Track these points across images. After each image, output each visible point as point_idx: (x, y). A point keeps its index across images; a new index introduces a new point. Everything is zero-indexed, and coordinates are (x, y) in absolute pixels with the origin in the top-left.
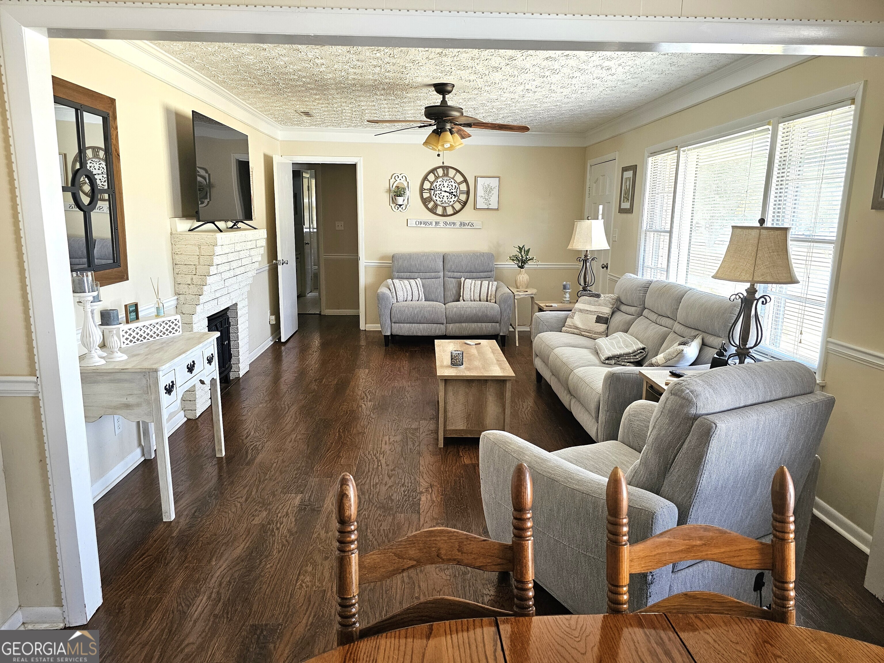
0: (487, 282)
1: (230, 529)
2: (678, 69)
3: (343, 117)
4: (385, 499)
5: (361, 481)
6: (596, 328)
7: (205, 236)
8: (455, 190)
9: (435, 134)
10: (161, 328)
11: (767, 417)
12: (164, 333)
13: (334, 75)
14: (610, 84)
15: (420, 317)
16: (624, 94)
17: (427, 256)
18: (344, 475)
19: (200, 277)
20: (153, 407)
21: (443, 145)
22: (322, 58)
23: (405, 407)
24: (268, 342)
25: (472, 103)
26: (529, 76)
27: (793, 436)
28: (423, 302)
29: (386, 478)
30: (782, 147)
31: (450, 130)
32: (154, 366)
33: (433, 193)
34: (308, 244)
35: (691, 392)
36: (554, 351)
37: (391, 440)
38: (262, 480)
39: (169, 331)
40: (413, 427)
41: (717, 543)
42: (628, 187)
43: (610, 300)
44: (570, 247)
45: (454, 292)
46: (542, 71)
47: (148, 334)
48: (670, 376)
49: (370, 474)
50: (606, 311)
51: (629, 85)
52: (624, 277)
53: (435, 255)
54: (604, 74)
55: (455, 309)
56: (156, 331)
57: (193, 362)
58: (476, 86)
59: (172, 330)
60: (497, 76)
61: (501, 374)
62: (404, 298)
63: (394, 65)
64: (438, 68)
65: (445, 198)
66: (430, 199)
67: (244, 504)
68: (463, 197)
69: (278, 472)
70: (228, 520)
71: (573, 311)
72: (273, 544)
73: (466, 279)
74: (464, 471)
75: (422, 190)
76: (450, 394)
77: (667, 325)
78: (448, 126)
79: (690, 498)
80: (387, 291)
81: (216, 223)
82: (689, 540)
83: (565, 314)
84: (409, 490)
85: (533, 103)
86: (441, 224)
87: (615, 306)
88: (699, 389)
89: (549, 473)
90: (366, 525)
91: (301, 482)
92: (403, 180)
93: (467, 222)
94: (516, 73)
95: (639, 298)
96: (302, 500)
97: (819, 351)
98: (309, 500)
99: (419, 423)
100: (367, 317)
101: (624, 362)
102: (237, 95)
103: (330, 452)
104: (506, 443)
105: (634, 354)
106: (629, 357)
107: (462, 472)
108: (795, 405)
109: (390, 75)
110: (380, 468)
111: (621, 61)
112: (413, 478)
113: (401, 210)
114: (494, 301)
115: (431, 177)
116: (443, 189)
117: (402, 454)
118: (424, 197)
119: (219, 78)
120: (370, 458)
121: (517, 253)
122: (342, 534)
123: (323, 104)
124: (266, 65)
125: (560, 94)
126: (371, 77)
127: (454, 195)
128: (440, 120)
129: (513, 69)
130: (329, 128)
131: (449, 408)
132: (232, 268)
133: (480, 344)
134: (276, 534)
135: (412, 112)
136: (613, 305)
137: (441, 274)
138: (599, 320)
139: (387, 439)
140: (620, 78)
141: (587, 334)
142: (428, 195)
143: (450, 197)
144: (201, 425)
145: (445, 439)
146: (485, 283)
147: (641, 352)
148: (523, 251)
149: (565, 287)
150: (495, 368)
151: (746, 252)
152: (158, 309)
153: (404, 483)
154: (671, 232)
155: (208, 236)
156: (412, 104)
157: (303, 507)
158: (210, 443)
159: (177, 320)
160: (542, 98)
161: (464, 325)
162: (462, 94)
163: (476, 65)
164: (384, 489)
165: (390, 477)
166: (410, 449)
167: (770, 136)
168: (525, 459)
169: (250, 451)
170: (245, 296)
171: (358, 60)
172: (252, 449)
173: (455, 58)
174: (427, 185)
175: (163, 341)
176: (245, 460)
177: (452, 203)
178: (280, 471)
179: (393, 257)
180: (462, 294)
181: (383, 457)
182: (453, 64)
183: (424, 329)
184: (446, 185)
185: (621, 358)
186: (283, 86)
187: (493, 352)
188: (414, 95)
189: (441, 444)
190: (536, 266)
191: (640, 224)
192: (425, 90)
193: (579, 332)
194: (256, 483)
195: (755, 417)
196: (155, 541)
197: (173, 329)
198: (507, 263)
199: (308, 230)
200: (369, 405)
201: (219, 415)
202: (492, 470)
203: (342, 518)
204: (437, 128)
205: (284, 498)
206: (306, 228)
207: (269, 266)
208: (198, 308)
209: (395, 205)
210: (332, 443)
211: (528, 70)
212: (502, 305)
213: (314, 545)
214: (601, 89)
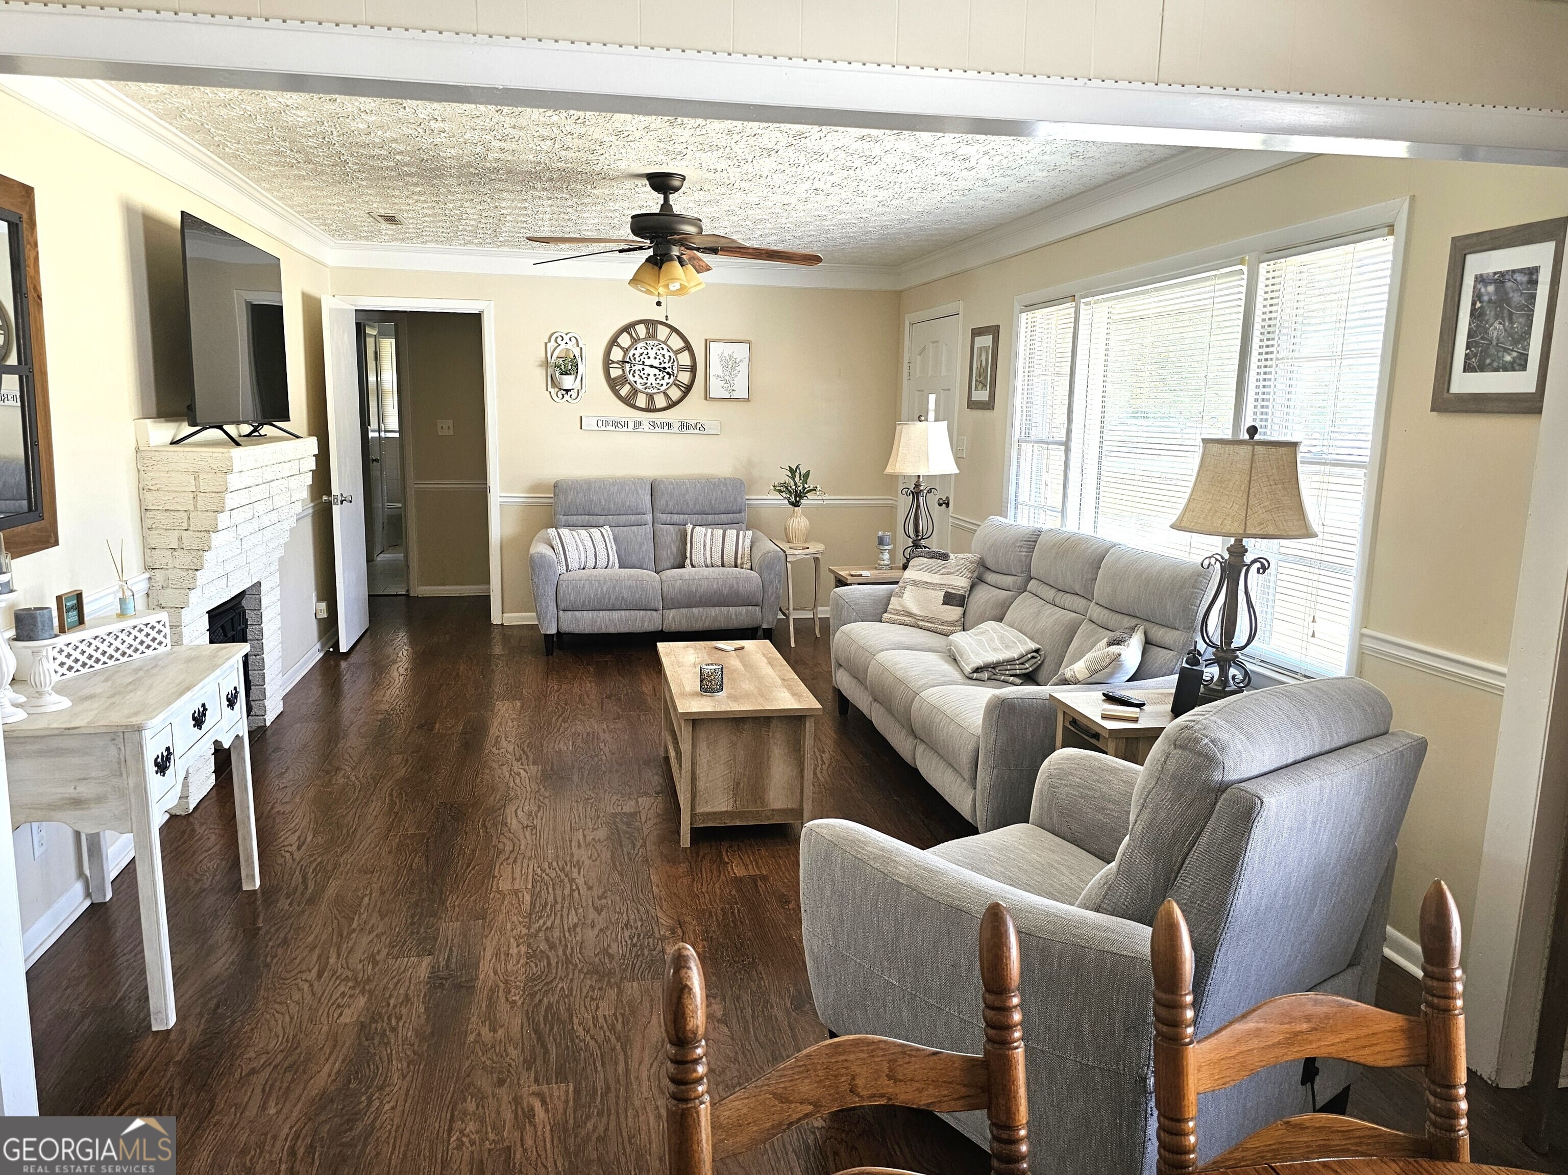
0: (735, 532)
1: (294, 1036)
2: (1083, 163)
3: (461, 227)
4: (596, 956)
5: (545, 923)
6: (944, 614)
7: (207, 454)
8: (670, 365)
9: (651, 265)
10: (129, 640)
11: (1335, 779)
12: (136, 650)
13: (461, 152)
14: (961, 184)
15: (613, 597)
16: (981, 203)
17: (621, 484)
18: (679, 949)
19: (198, 534)
20: (133, 801)
21: (667, 286)
22: (443, 120)
23: (605, 772)
24: (313, 654)
25: (711, 209)
26: (825, 166)
27: (1369, 809)
28: (616, 571)
29: (592, 914)
30: (1265, 303)
31: (679, 257)
32: (135, 720)
33: (628, 369)
34: (377, 460)
35: (1212, 741)
36: (878, 657)
37: (589, 838)
38: (345, 933)
39: (145, 645)
40: (626, 809)
41: (1336, 1025)
42: (984, 363)
43: (967, 563)
44: (889, 470)
45: (674, 550)
46: (850, 158)
47: (104, 653)
48: (1104, 700)
49: (559, 907)
50: (960, 583)
51: (994, 187)
52: (987, 523)
53: (638, 482)
54: (955, 167)
55: (679, 582)
56: (120, 646)
57: (203, 705)
58: (726, 180)
59: (151, 643)
60: (767, 165)
61: (796, 706)
62: (580, 562)
63: (580, 137)
64: (661, 145)
65: (652, 379)
66: (623, 380)
67: (316, 984)
68: (685, 377)
69: (375, 915)
70: (287, 1019)
71: (901, 584)
72: (390, 1061)
73: (695, 526)
74: (737, 891)
75: (607, 363)
76: (703, 746)
77: (1074, 608)
78: (675, 251)
79: (1215, 931)
80: (548, 552)
81: (225, 427)
82: (1290, 1023)
83: (887, 590)
84: (639, 935)
85: (820, 213)
86: (646, 426)
87: (975, 575)
88: (1224, 736)
89: (949, 896)
90: (569, 1010)
91: (426, 932)
92: (572, 345)
93: (693, 423)
94: (802, 161)
95: (1020, 561)
96: (433, 967)
97: (1346, 650)
98: (447, 967)
99: (637, 802)
100: (505, 600)
101: (1005, 675)
102: (258, 181)
103: (473, 869)
104: (855, 842)
105: (1021, 661)
106: (1013, 667)
107: (733, 892)
108: (1371, 756)
109: (570, 154)
110: (576, 894)
111: (990, 146)
112: (642, 910)
113: (569, 399)
114: (749, 566)
115: (625, 340)
116: (647, 362)
117: (614, 865)
118: (613, 376)
119: (227, 150)
120: (553, 875)
121: (788, 480)
122: (681, 1067)
123: (426, 202)
124: (329, 129)
125: (872, 199)
126: (531, 157)
127: (668, 373)
128: (660, 239)
129: (798, 154)
130: (429, 245)
131: (701, 772)
132: (257, 514)
133: (743, 648)
134: (393, 1041)
135: (596, 221)
136: (972, 572)
137: (649, 517)
138: (950, 599)
139: (581, 837)
140: (981, 176)
141: (929, 625)
142: (620, 372)
143: (660, 377)
144: (200, 827)
145: (694, 831)
146: (732, 533)
147: (1033, 657)
148: (797, 474)
149: (881, 541)
150: (783, 695)
151: (1231, 484)
152: (122, 601)
153: (628, 921)
154: (1067, 444)
155: (215, 455)
156: (599, 207)
157: (436, 981)
158: (224, 863)
159: (162, 623)
160: (839, 204)
161: (695, 610)
162: (696, 194)
163: (733, 144)
164: (591, 934)
165: (599, 911)
166: (628, 854)
167: (1244, 283)
168: (898, 871)
169: (310, 876)
170: (275, 566)
171: (514, 127)
172: (314, 870)
173: (698, 129)
174: (617, 354)
175: (136, 665)
176: (302, 894)
177: (664, 387)
178: (379, 911)
179: (556, 486)
180: (688, 555)
181: (579, 873)
182: (692, 140)
183: (620, 620)
184: (652, 354)
185: (1000, 668)
186: (355, 167)
187: (771, 663)
188: (607, 192)
189: (686, 840)
190: (821, 502)
191: (1008, 429)
192: (629, 184)
193: (914, 622)
194: (334, 940)
195: (1317, 783)
196: (142, 1073)
197: (154, 640)
198: (769, 497)
199: (376, 435)
200: (534, 772)
201: (248, 808)
202: (828, 893)
203: (680, 1035)
204: (655, 255)
205: (396, 966)
206: (372, 431)
207: (313, 507)
208: (192, 594)
209: (557, 390)
210: (474, 851)
211: (825, 155)
212: (765, 575)
213: (473, 1057)
214: (944, 193)
